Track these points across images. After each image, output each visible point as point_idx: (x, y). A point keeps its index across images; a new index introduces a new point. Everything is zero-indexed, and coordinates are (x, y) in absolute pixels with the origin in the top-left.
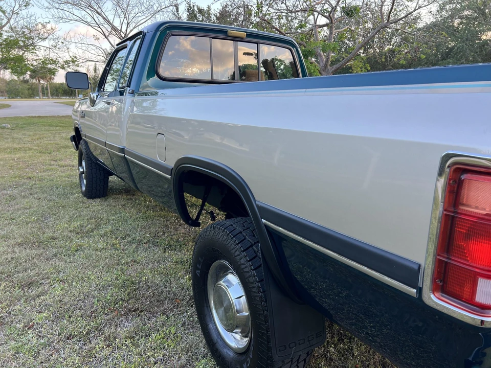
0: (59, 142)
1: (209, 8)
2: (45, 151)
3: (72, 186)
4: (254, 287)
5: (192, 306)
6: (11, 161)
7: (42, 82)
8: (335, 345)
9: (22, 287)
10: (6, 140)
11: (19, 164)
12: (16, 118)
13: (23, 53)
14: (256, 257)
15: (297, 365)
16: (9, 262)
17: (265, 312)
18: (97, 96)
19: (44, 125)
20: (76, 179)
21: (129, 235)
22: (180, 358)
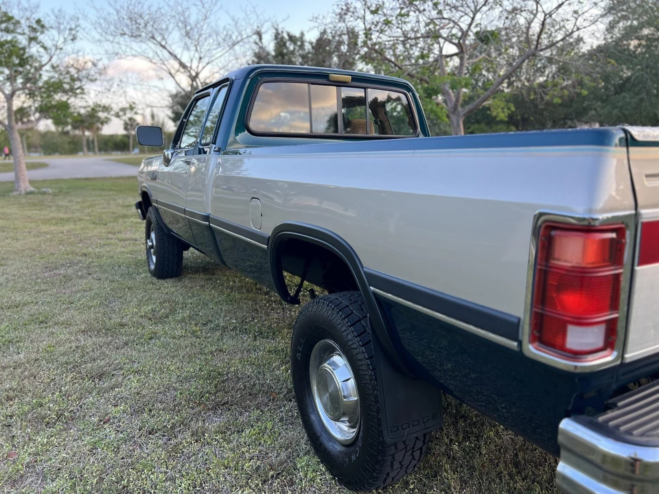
0: (115, 211)
1: (302, 34)
2: (99, 221)
3: (137, 264)
4: (363, 365)
5: (290, 400)
6: (60, 235)
7: (87, 133)
8: (459, 443)
9: (92, 378)
10: (50, 209)
11: (70, 238)
12: (58, 181)
13: (68, 99)
14: (364, 332)
15: (412, 454)
16: (74, 351)
17: (375, 392)
18: (172, 154)
19: (94, 190)
20: (141, 255)
21: (211, 321)
22: (278, 455)
